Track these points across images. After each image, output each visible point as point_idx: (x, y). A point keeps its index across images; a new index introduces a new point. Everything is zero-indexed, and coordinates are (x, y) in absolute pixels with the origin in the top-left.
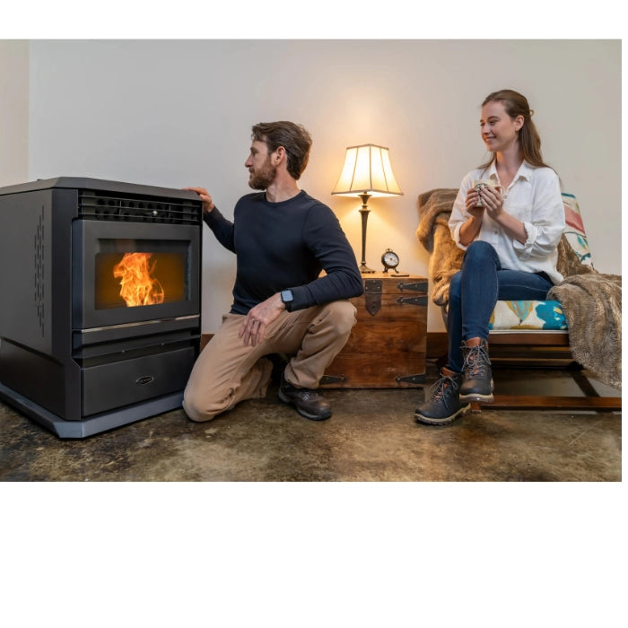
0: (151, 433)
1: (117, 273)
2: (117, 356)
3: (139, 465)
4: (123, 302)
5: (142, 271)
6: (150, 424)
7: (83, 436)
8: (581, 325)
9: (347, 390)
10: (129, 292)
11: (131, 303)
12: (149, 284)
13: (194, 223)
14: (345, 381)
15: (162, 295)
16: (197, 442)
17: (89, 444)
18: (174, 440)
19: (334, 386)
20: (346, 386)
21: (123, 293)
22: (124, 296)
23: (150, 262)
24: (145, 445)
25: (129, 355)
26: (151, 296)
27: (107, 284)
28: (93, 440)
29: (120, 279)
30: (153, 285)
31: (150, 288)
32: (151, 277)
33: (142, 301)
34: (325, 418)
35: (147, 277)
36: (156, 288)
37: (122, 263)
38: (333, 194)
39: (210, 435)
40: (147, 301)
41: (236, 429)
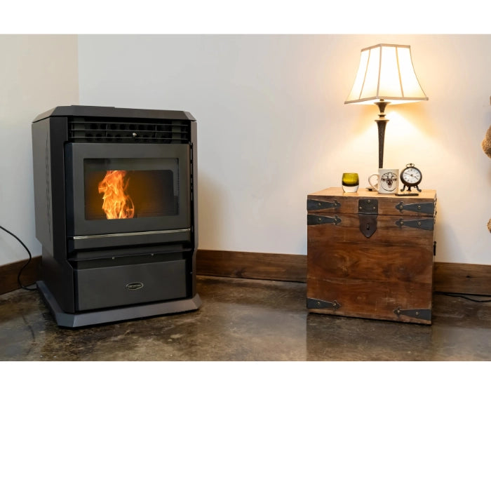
0: (128, 331)
1: (101, 189)
2: (108, 262)
4: (105, 215)
5: (118, 188)
6: (133, 325)
7: (74, 326)
9: (339, 317)
10: (108, 207)
11: (110, 216)
12: (123, 199)
13: (183, 142)
14: (338, 307)
15: (133, 210)
17: (77, 333)
19: (325, 311)
20: (339, 313)
21: (105, 207)
22: (105, 209)
23: (125, 179)
24: (116, 339)
25: (119, 261)
26: (125, 211)
27: (94, 199)
28: (82, 331)
29: (103, 194)
30: (126, 201)
31: (124, 203)
32: (125, 194)
33: (118, 215)
35: (122, 193)
36: (128, 204)
37: (105, 181)
38: (346, 103)
39: (173, 339)
40: (122, 215)
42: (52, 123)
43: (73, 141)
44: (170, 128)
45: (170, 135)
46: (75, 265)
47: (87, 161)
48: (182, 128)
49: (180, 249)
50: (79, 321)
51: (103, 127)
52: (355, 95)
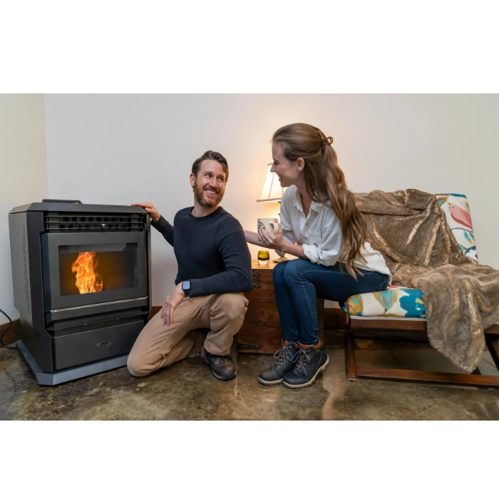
0: (101, 384)
1: (74, 269)
2: (81, 328)
3: (79, 409)
4: (77, 290)
5: (89, 267)
6: (105, 376)
7: (54, 384)
8: (438, 317)
9: (260, 355)
10: (81, 284)
11: (82, 291)
12: (93, 277)
13: (141, 230)
14: (259, 348)
15: (101, 285)
16: (127, 393)
17: (57, 389)
18: (113, 390)
19: (251, 351)
20: (260, 352)
21: (78, 284)
22: (78, 286)
23: (94, 259)
24: (92, 393)
25: (90, 327)
26: (95, 286)
27: (68, 277)
28: (60, 387)
29: (76, 273)
30: (96, 278)
31: (94, 280)
32: (95, 271)
33: (89, 290)
34: (229, 378)
35: (92, 272)
36: (98, 280)
37: (77, 261)
38: (258, 201)
39: (140, 388)
40: (92, 290)
41: (160, 384)
42: (28, 217)
43: (48, 231)
44: (130, 220)
45: (130, 225)
46: (52, 333)
47: (61, 248)
48: (139, 220)
49: (139, 313)
50: (57, 378)
51: (75, 219)
52: (264, 196)
